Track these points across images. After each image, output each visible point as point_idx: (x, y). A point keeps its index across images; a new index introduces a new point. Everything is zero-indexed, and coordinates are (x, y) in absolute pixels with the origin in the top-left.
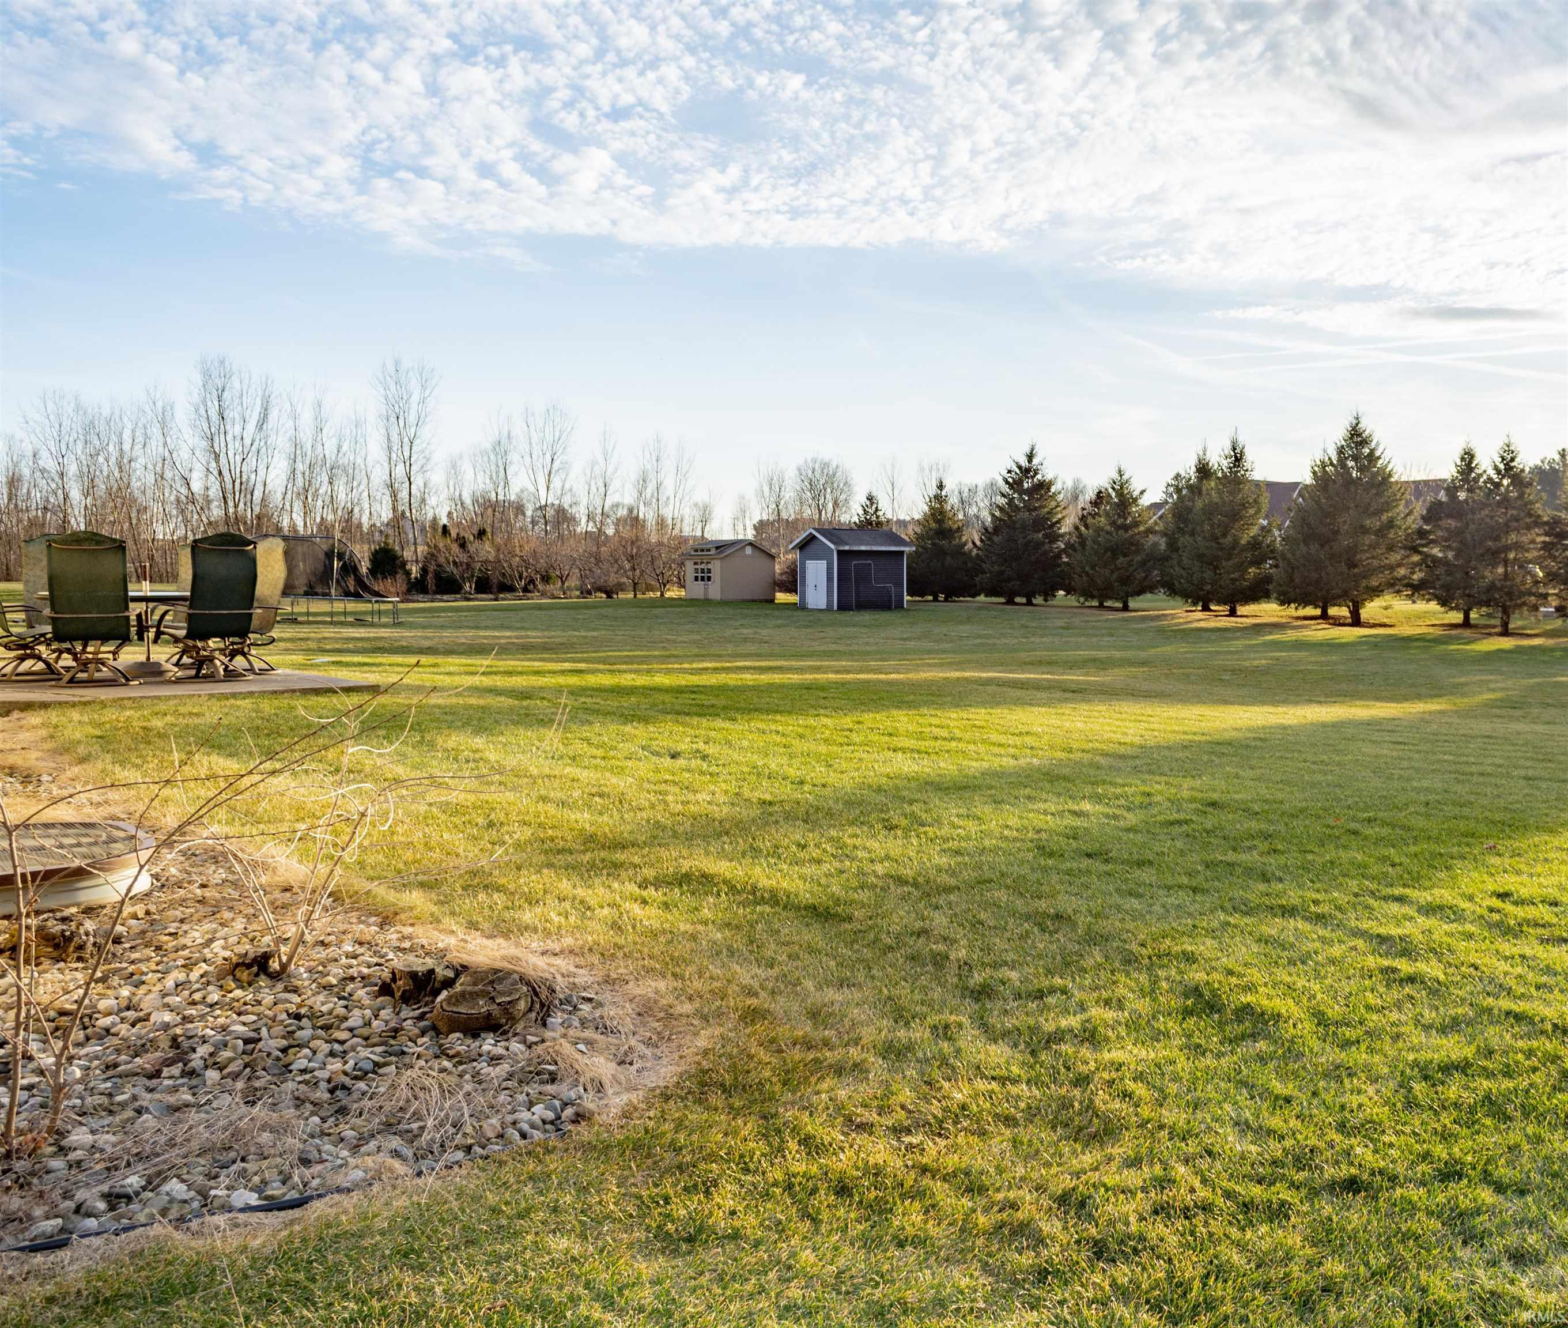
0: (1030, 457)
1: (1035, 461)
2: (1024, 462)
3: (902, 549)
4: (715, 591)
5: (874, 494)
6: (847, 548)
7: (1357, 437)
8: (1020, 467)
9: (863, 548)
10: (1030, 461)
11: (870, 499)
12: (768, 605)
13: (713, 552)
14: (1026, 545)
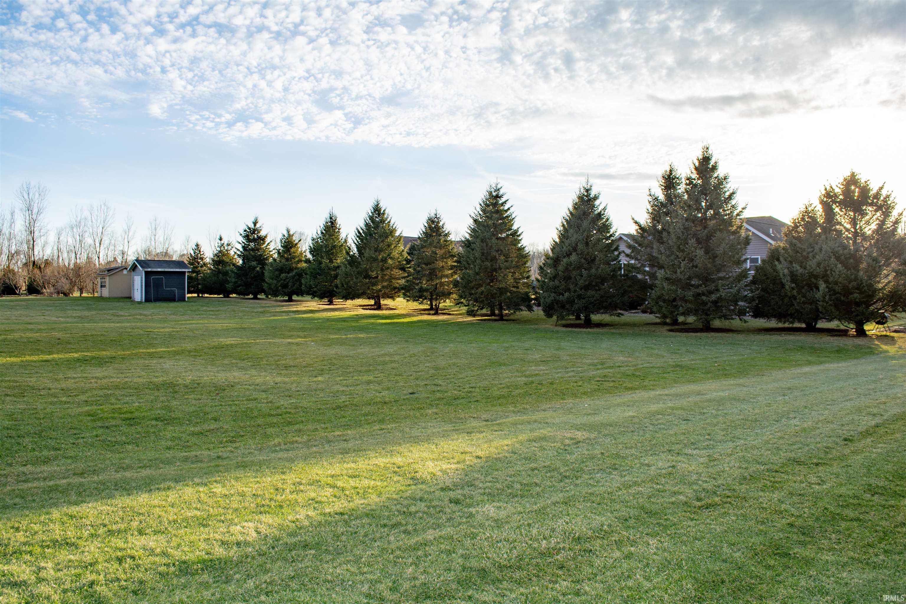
0: (255, 223)
1: (258, 226)
2: (252, 226)
3: (183, 270)
4: (106, 292)
5: (199, 243)
6: (149, 270)
7: (377, 209)
8: (249, 228)
9: (159, 270)
10: (255, 225)
11: (197, 245)
12: (128, 300)
13: (106, 272)
14: (249, 267)
